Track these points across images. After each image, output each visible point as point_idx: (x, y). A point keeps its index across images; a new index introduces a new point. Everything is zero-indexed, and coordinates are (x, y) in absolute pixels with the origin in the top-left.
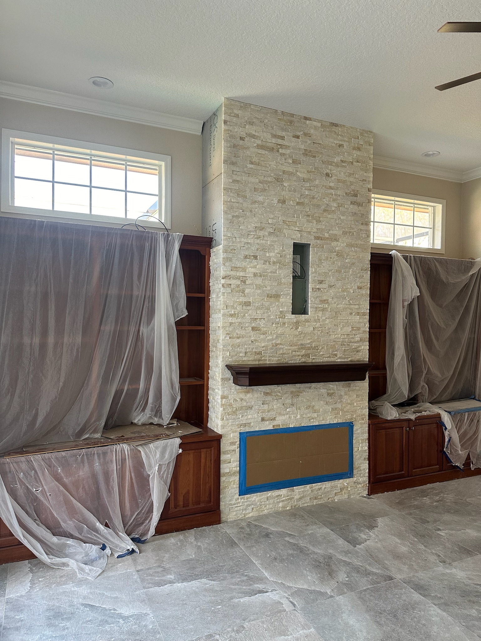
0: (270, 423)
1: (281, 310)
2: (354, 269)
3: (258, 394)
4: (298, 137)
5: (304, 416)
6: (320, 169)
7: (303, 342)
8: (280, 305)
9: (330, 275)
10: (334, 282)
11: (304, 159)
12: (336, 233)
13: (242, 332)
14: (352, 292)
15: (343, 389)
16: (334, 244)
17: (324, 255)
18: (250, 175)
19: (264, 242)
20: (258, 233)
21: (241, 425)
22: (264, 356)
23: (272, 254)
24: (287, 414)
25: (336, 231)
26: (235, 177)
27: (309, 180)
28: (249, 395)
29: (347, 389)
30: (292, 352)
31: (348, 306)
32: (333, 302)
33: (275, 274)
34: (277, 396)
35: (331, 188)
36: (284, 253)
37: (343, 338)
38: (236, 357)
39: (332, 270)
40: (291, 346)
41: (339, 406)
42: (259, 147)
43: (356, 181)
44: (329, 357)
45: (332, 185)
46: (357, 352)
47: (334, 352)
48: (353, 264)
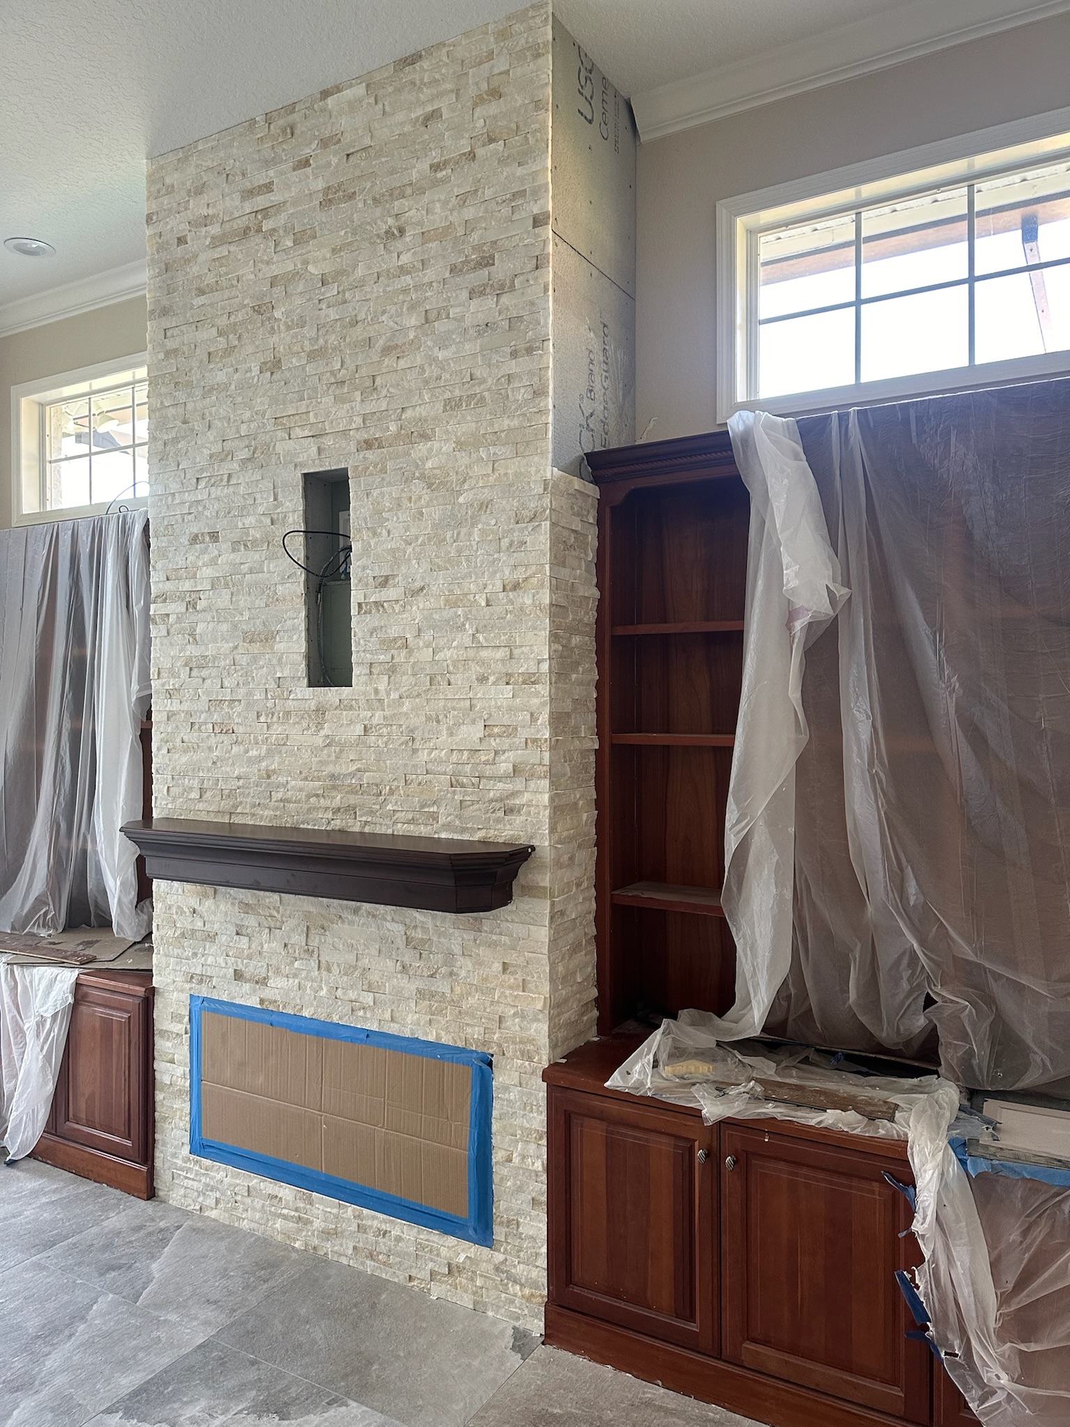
0: (255, 990)
1: (279, 675)
2: (489, 524)
3: (227, 902)
4: (306, 163)
5: (339, 993)
6: (368, 227)
7: (337, 770)
8: (275, 661)
9: (409, 555)
10: (423, 579)
11: (324, 220)
12: (424, 414)
13: (192, 737)
14: (483, 604)
15: (457, 933)
16: (421, 449)
17: (391, 494)
18: (199, 324)
19: (231, 489)
20: (218, 471)
21: (192, 977)
22: (241, 803)
23: (250, 521)
24: (295, 976)
25: (426, 408)
26: (170, 344)
27: (340, 273)
28: (209, 903)
29: (469, 936)
30: (309, 797)
31: (471, 653)
32: (421, 644)
33: (260, 575)
34: (269, 919)
35: (403, 270)
36: (279, 510)
37: (455, 761)
38: (181, 800)
39: (417, 539)
40: (306, 779)
41: (443, 986)
42: (217, 241)
43: (486, 211)
44: (412, 821)
45: (406, 258)
46: (509, 811)
47: (429, 806)
48: (485, 506)
